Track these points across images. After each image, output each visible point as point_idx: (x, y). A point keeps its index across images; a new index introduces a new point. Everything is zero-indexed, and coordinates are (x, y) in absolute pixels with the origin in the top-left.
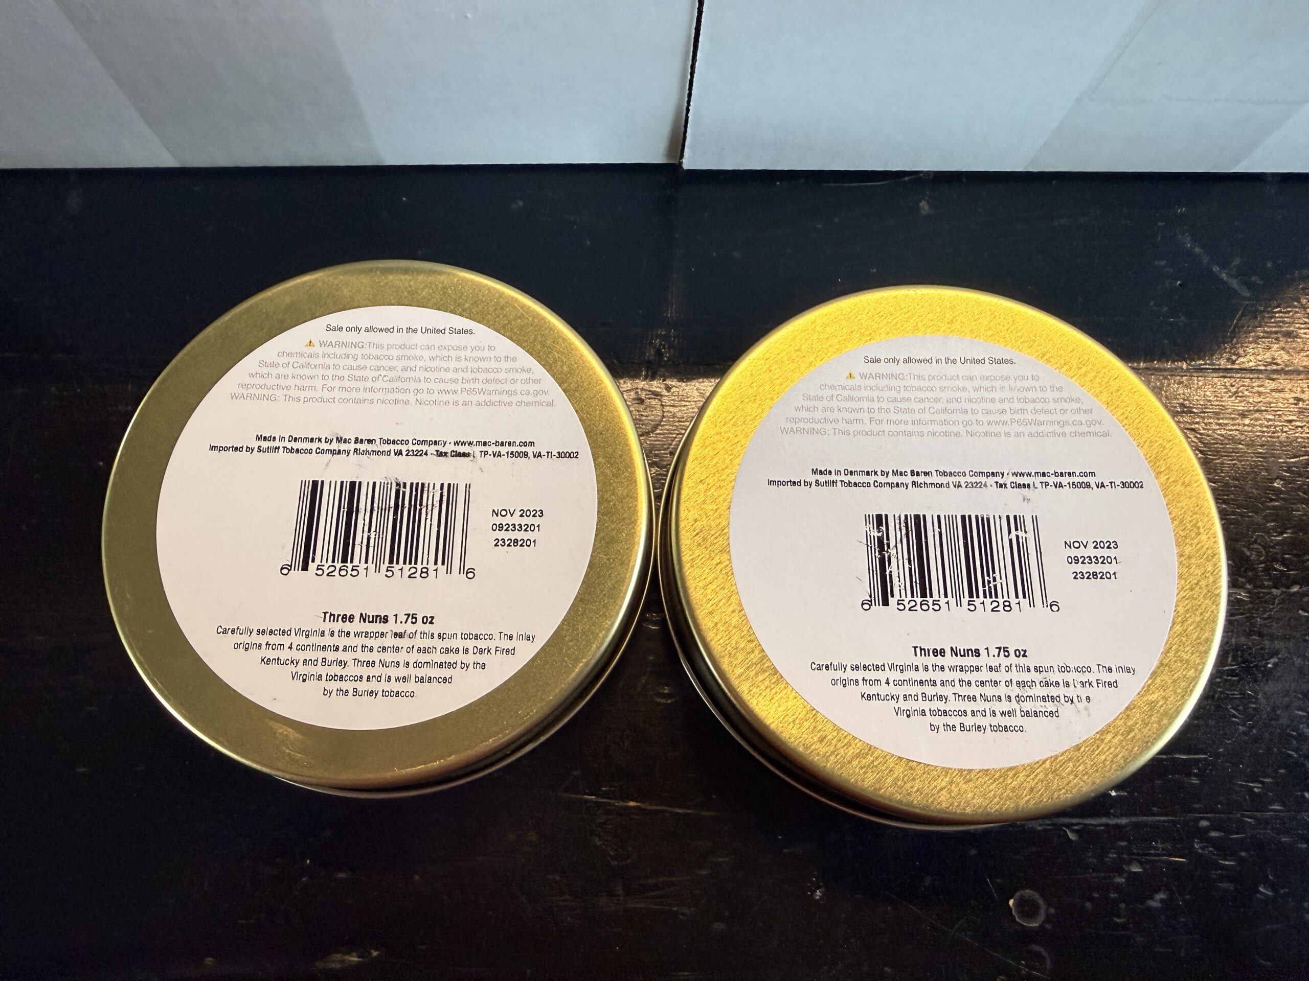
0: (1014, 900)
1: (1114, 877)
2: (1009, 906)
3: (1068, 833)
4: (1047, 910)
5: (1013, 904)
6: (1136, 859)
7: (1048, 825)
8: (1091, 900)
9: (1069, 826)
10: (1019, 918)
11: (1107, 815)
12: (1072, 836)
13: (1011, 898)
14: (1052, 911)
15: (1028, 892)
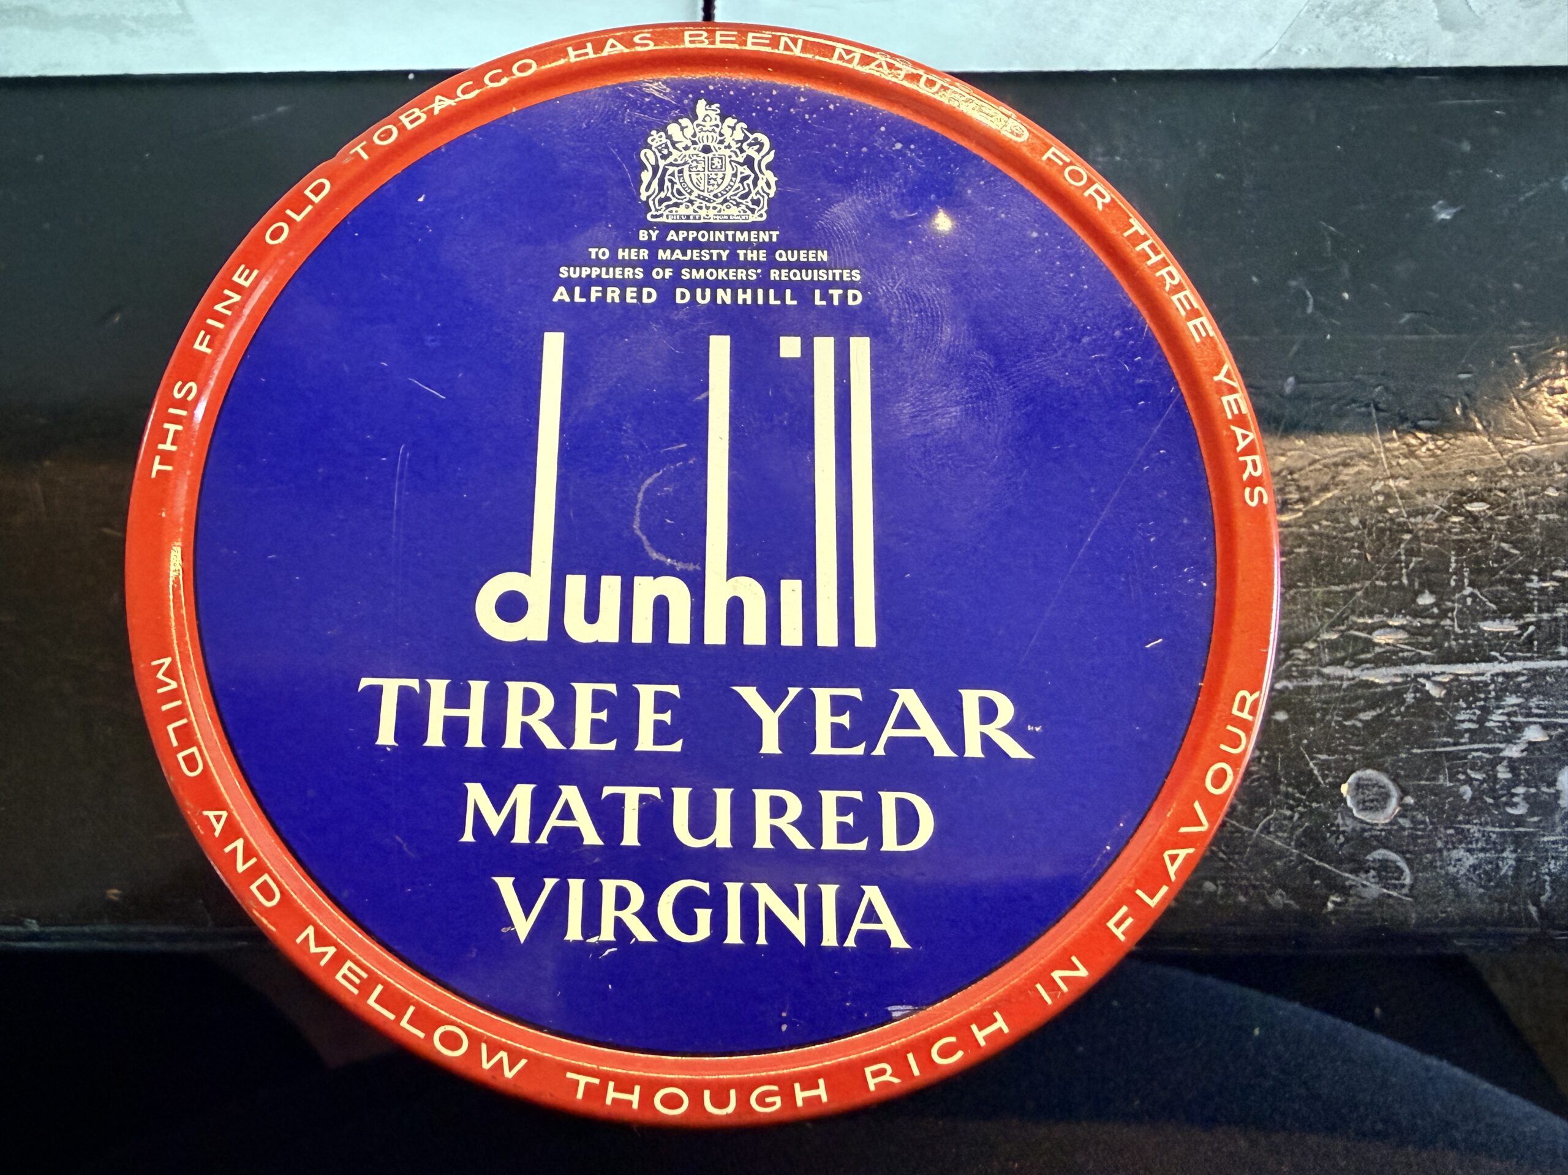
0: (1350, 785)
1: (1501, 750)
2: (1342, 795)
3: (1429, 686)
4: (1401, 799)
5: (1348, 792)
6: (1535, 723)
7: (1396, 675)
8: (1469, 781)
9: (1427, 677)
10: (1359, 811)
11: (1490, 659)
12: (1435, 692)
13: (1345, 782)
14: (1410, 800)
15: (1370, 773)
